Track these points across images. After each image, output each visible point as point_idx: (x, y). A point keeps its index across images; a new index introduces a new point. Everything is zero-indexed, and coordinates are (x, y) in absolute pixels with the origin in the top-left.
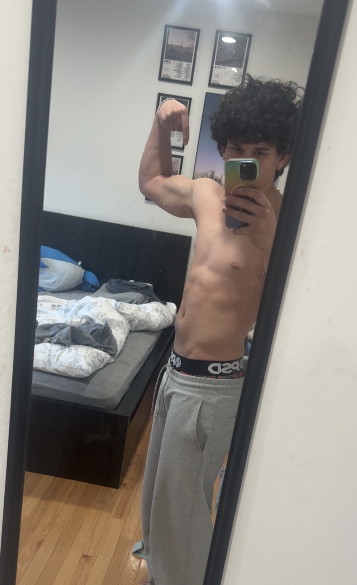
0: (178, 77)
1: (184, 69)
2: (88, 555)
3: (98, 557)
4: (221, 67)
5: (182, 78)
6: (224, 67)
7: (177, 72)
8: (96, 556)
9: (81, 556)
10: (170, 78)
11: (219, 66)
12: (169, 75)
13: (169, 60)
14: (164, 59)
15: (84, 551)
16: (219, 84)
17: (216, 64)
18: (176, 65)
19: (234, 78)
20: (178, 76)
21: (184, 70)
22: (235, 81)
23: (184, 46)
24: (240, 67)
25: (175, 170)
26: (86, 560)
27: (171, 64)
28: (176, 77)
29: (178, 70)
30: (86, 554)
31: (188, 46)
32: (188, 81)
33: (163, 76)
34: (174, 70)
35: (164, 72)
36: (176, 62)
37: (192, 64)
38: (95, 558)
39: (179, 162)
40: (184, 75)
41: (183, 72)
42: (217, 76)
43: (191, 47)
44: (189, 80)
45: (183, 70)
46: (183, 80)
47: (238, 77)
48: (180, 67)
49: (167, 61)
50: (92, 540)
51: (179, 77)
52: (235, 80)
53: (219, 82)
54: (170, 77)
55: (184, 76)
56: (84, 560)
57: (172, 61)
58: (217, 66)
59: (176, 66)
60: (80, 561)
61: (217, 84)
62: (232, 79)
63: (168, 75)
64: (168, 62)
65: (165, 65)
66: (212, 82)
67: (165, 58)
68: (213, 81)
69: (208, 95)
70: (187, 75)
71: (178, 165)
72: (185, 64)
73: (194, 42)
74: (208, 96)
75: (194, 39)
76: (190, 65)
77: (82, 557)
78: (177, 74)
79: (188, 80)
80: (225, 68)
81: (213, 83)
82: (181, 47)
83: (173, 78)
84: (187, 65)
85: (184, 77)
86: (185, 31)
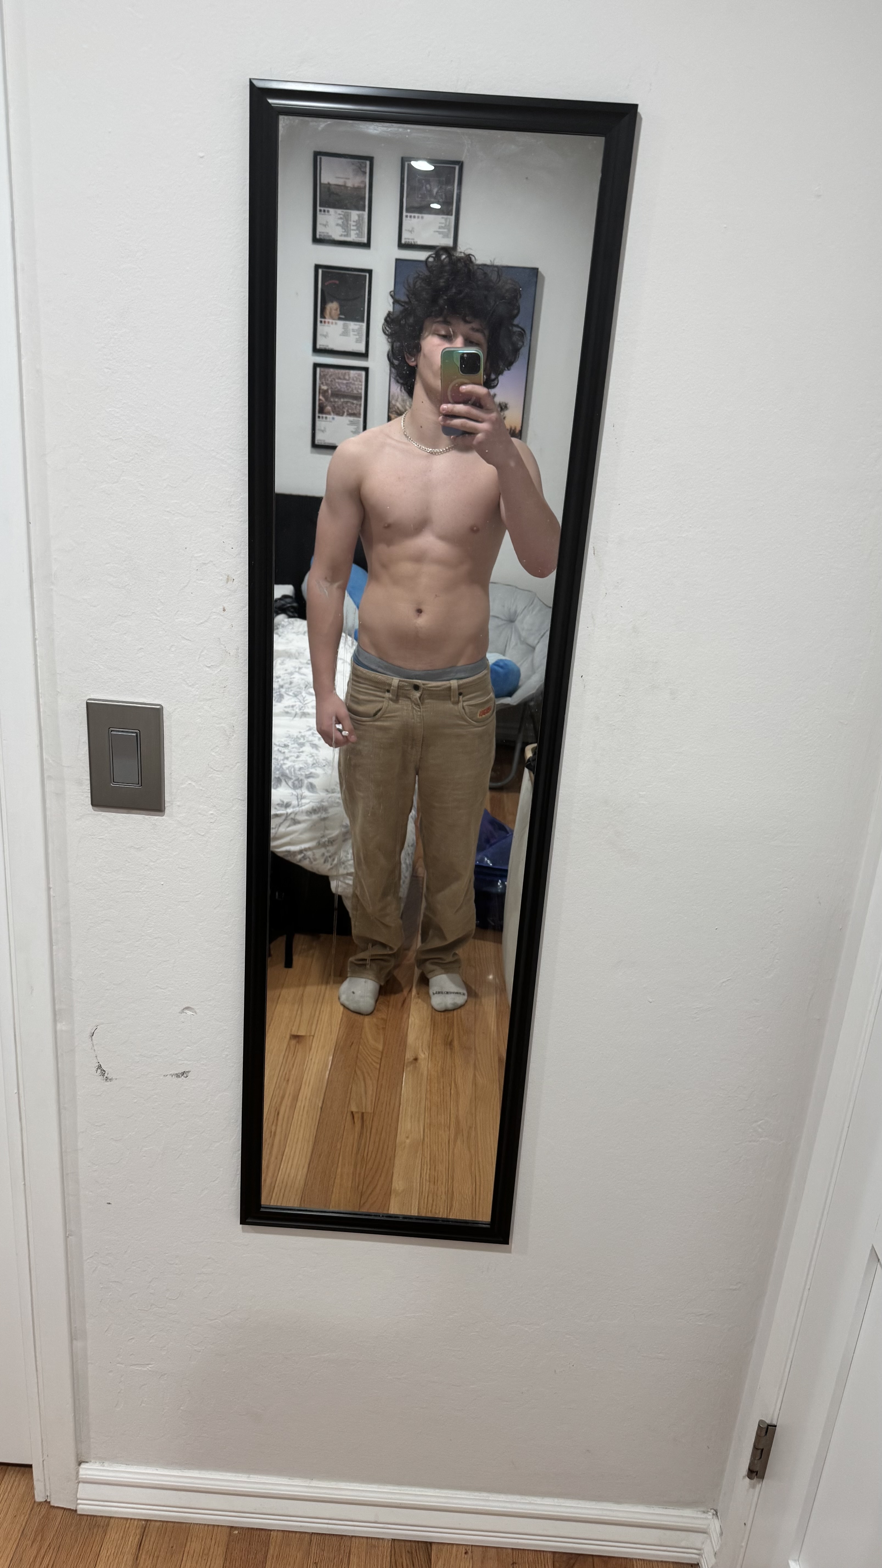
0: (345, 236)
1: (354, 221)
2: (299, 1034)
3: (316, 1035)
4: (416, 215)
5: (353, 237)
6: (420, 215)
7: (343, 228)
8: (313, 1034)
9: (288, 1037)
10: (331, 239)
11: (413, 215)
12: (330, 234)
13: (326, 209)
14: (318, 208)
15: (291, 1031)
16: (416, 243)
17: (407, 211)
18: (339, 216)
19: (440, 233)
20: (345, 233)
21: (354, 224)
22: (443, 237)
23: (350, 184)
24: (448, 214)
25: (358, 391)
26: (298, 1042)
27: (330, 215)
28: (341, 235)
29: (345, 226)
30: (296, 1034)
31: (356, 185)
32: (363, 242)
33: (320, 235)
34: (338, 225)
35: (320, 229)
36: (339, 211)
37: (366, 213)
38: (312, 1037)
39: (362, 378)
40: (355, 232)
41: (352, 228)
42: (411, 231)
43: (362, 185)
44: (365, 240)
45: (352, 225)
46: (353, 240)
47: (446, 230)
48: (347, 218)
49: (324, 211)
50: (302, 1013)
51: (347, 236)
52: (441, 236)
53: (415, 240)
54: (331, 236)
55: (357, 234)
56: (293, 1042)
57: (332, 211)
58: (409, 214)
59: (341, 218)
60: (289, 1044)
61: (413, 243)
62: (437, 233)
63: (328, 233)
64: (326, 213)
65: (320, 217)
66: (403, 241)
67: (320, 206)
68: (405, 239)
69: (398, 261)
70: (359, 232)
71: (360, 383)
72: (354, 214)
73: (366, 178)
74: (400, 263)
75: (365, 173)
76: (363, 214)
77: (290, 1038)
78: (344, 231)
79: (363, 239)
80: (422, 218)
81: (405, 242)
82: (345, 187)
83: (337, 237)
84: (359, 216)
85: (356, 236)
86: (349, 160)
